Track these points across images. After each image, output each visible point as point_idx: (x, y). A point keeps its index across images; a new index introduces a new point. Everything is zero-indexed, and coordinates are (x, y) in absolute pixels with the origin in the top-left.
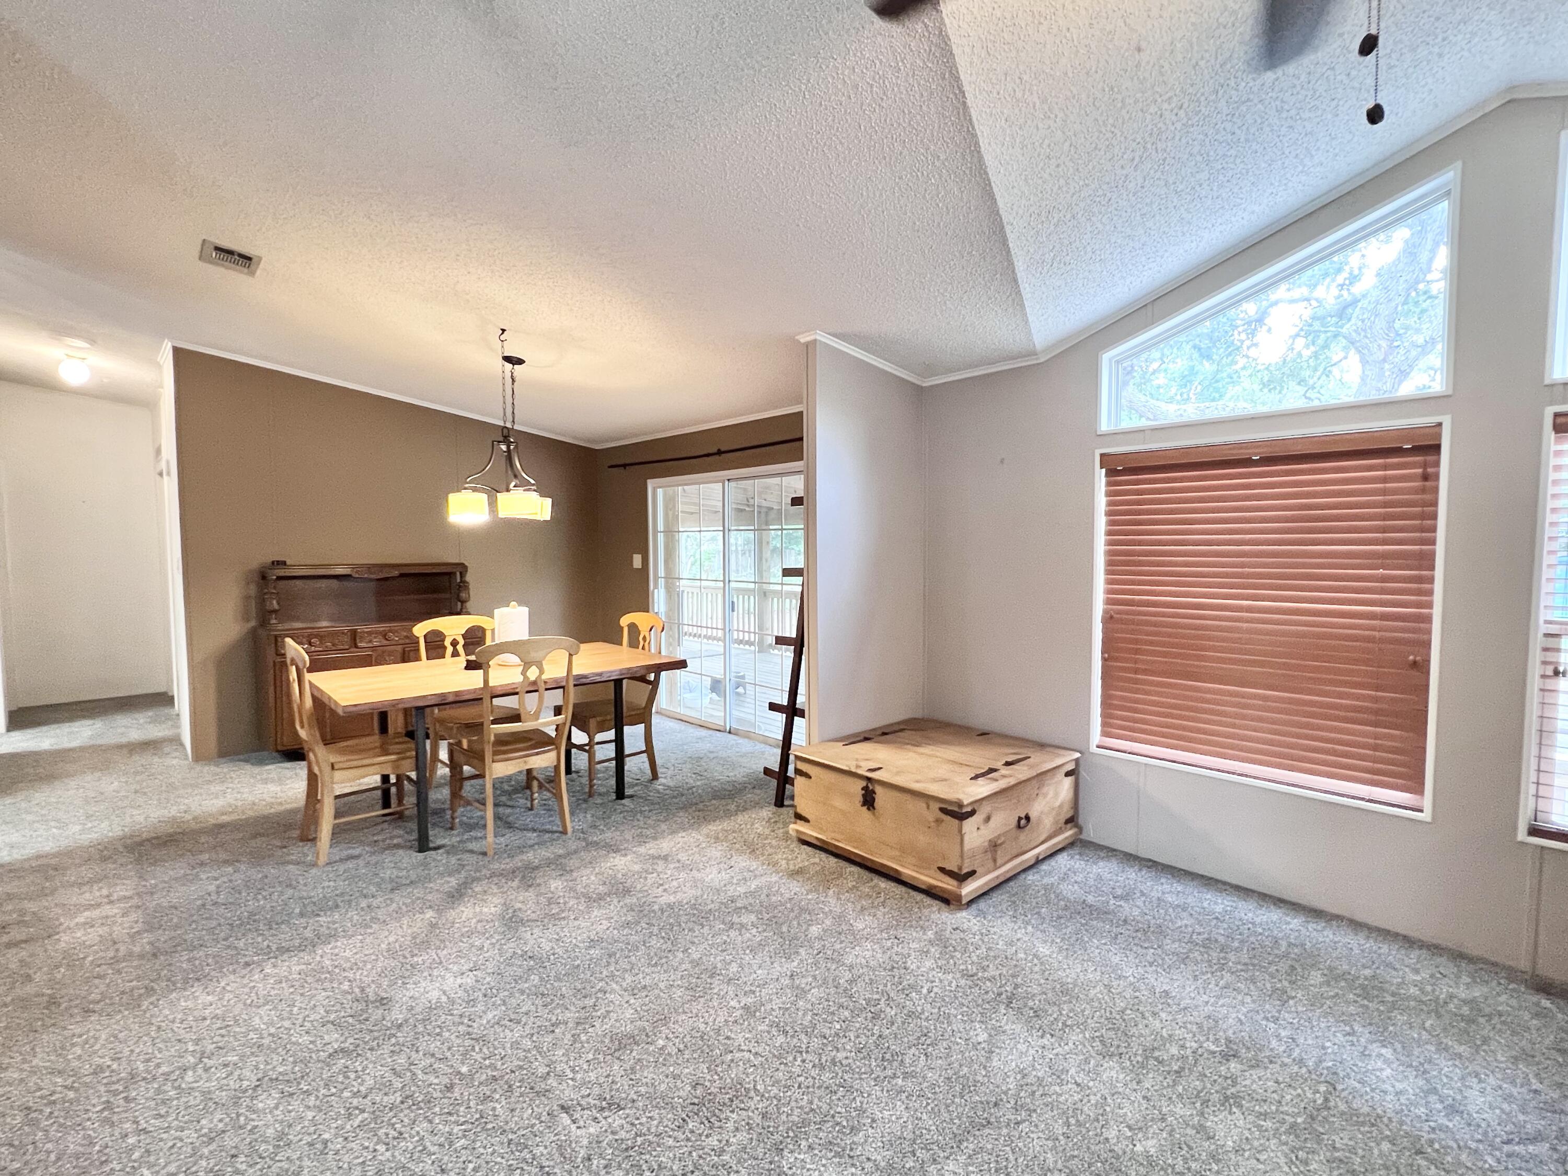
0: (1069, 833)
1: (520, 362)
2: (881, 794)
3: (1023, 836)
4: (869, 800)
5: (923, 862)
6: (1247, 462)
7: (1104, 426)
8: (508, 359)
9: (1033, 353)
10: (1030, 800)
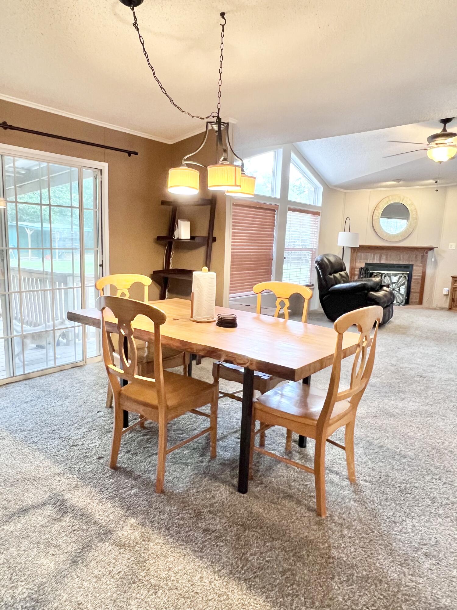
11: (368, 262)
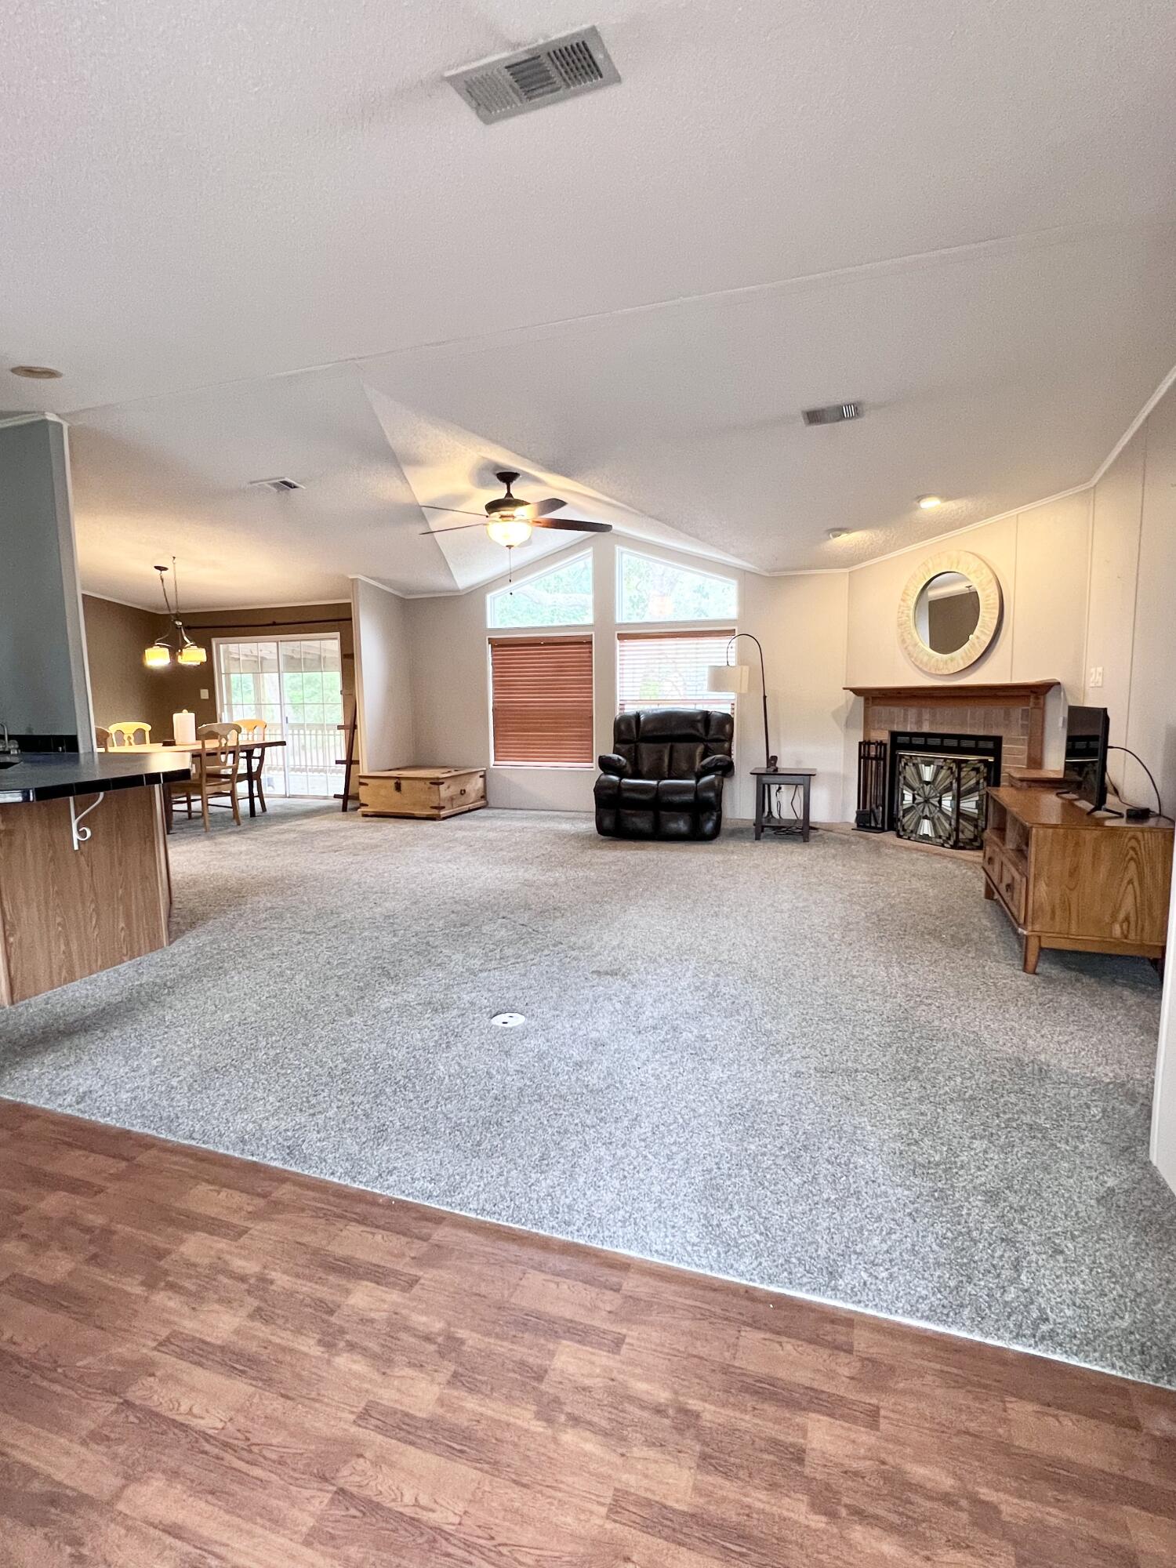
0: (482, 802)
1: (165, 569)
2: (403, 783)
3: (463, 798)
4: (398, 787)
5: (424, 806)
6: (540, 645)
7: (489, 626)
8: (157, 568)
9: (458, 591)
10: (466, 783)
11: (896, 728)
